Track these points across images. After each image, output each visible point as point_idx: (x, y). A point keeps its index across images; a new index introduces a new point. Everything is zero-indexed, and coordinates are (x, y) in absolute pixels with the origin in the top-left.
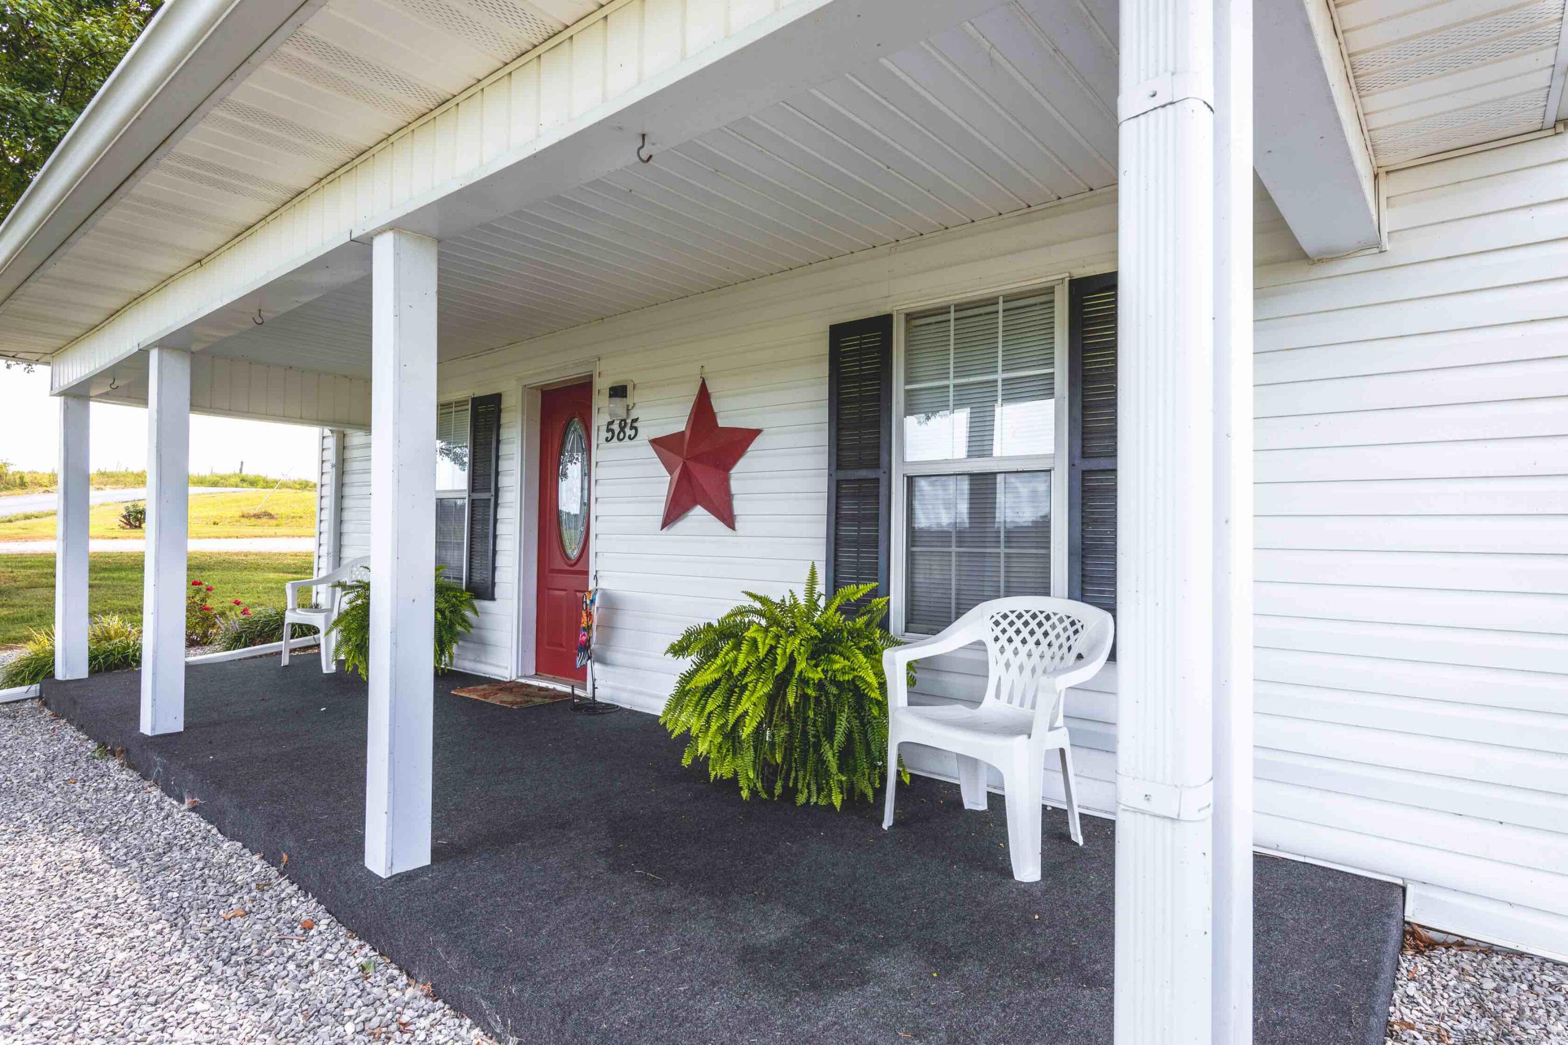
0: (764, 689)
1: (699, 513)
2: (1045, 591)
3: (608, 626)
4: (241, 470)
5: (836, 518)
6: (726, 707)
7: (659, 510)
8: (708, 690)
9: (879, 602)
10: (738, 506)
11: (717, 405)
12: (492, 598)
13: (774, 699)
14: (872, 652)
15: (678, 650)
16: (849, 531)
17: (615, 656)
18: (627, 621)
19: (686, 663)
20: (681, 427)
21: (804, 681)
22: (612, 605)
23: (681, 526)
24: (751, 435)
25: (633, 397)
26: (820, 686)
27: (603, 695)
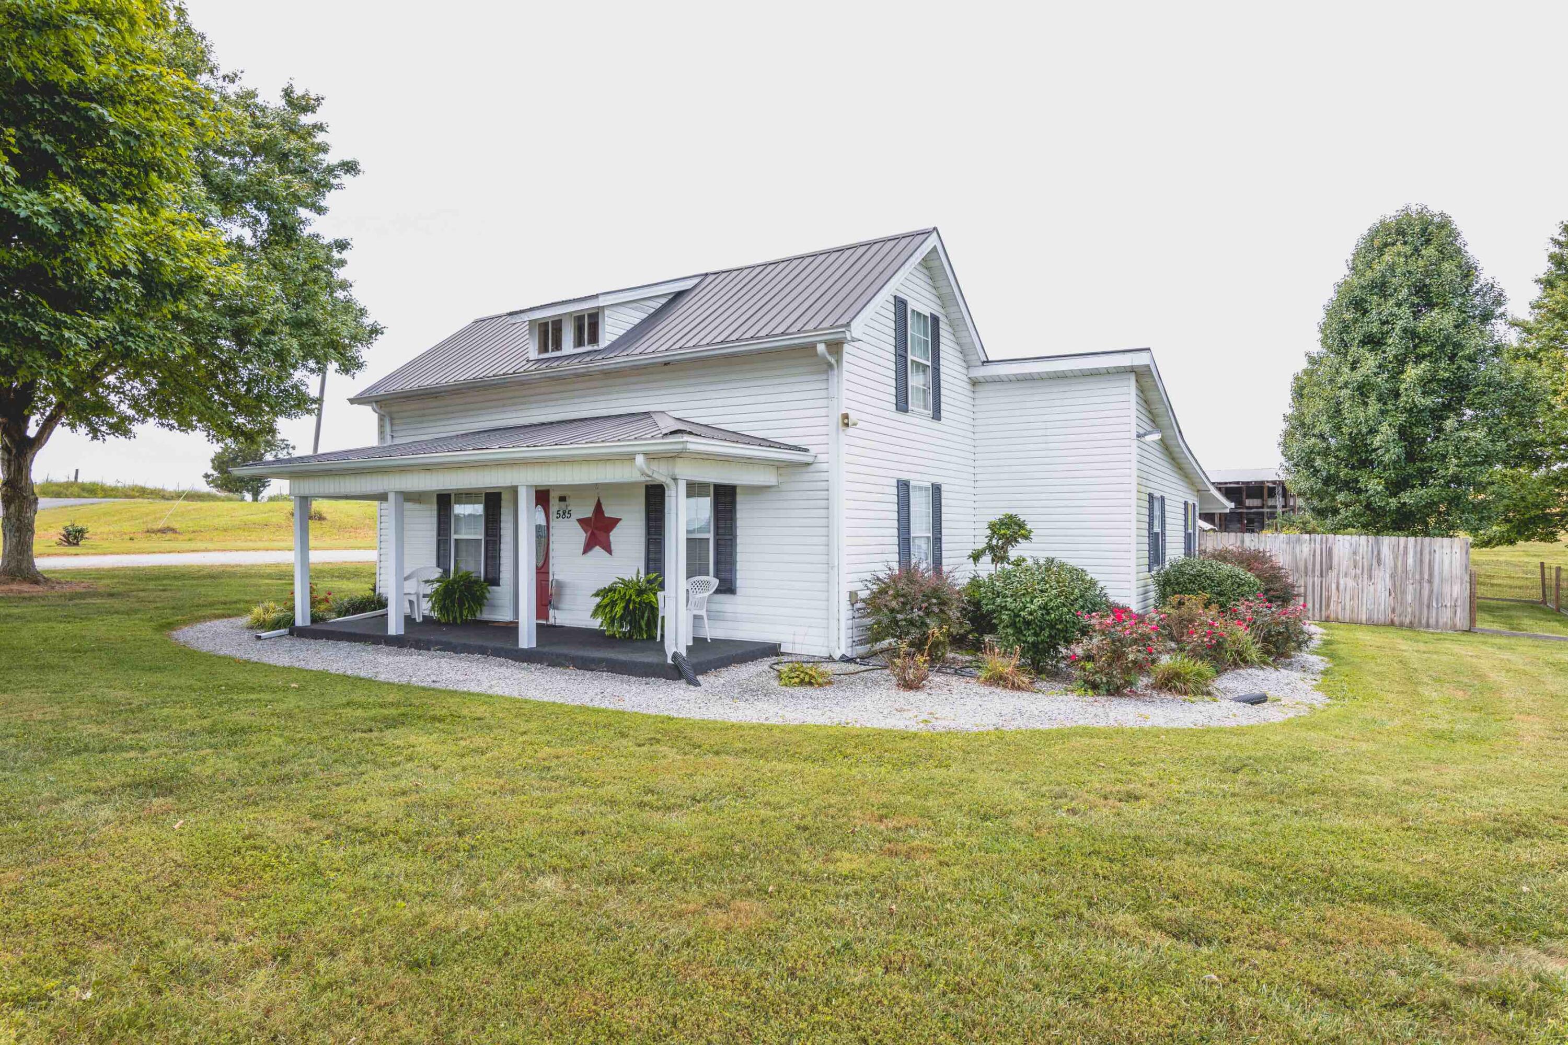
0: (622, 605)
1: (598, 549)
2: (708, 575)
3: (560, 594)
4: (76, 478)
5: (648, 552)
6: (611, 611)
7: (581, 547)
8: (606, 606)
9: (660, 579)
10: (613, 547)
11: (604, 508)
12: (498, 585)
13: (626, 608)
14: (655, 594)
15: (597, 595)
16: (652, 556)
17: (562, 606)
18: (567, 591)
19: (598, 599)
20: (590, 515)
21: (635, 603)
22: (560, 585)
23: (590, 554)
24: (618, 520)
25: (568, 501)
26: (640, 603)
27: (559, 622)
